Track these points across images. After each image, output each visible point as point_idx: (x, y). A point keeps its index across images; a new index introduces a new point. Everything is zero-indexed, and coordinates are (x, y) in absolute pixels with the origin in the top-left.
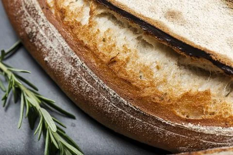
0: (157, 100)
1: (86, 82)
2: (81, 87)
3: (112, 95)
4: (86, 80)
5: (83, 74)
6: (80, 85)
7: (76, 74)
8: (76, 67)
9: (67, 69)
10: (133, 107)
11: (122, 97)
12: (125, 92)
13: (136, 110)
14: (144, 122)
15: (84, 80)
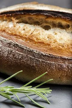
0: (61, 47)
1: (19, 52)
2: (16, 57)
3: (36, 52)
4: (19, 51)
5: (16, 49)
6: (15, 57)
7: (11, 51)
8: (11, 47)
9: (6, 52)
10: (49, 55)
11: (41, 51)
12: (42, 48)
13: (50, 56)
14: (56, 63)
15: (17, 52)
